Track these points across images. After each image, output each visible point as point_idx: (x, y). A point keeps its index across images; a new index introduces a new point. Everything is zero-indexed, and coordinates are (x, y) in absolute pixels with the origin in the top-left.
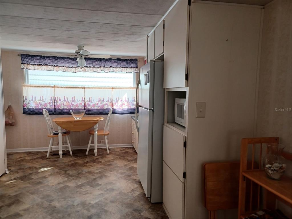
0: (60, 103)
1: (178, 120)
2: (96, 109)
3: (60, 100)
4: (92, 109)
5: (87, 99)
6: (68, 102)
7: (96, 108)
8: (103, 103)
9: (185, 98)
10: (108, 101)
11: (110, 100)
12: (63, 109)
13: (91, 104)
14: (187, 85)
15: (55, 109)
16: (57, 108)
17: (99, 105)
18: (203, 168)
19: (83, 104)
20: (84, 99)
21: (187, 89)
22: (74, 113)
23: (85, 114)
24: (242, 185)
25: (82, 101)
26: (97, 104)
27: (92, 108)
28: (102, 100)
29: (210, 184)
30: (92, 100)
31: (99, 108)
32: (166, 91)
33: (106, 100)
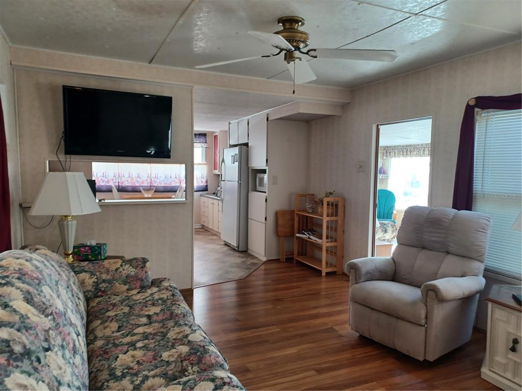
0: (123, 179)
1: (259, 188)
2: (163, 187)
3: (124, 176)
4: (159, 187)
5: (153, 175)
6: (132, 179)
7: (163, 185)
8: (170, 180)
9: (266, 173)
10: (176, 178)
11: (177, 176)
12: (128, 186)
13: (158, 181)
14: (267, 166)
15: (119, 186)
16: (120, 185)
17: (166, 182)
18: (277, 214)
19: (149, 181)
20: (149, 175)
21: (267, 168)
22: (144, 190)
23: (155, 192)
24: (296, 219)
25: (148, 177)
26: (164, 181)
27: (159, 185)
28: (169, 177)
29: (280, 222)
30: (159, 177)
31: (166, 185)
32: (250, 168)
33: (173, 176)
